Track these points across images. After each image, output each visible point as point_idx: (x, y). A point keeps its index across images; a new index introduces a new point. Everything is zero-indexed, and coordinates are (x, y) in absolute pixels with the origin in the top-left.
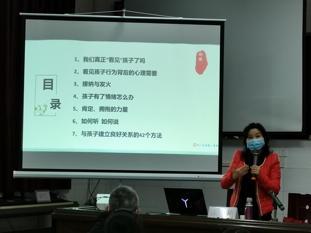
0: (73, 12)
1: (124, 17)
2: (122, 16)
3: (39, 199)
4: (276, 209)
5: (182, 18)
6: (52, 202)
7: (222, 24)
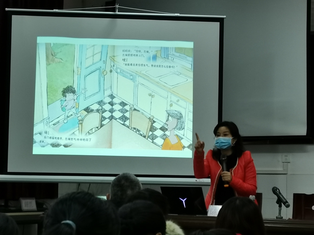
0: (62, 8)
1: (117, 13)
2: (115, 11)
3: (24, 207)
4: (280, 206)
5: (178, 15)
6: (38, 211)
7: (221, 21)
